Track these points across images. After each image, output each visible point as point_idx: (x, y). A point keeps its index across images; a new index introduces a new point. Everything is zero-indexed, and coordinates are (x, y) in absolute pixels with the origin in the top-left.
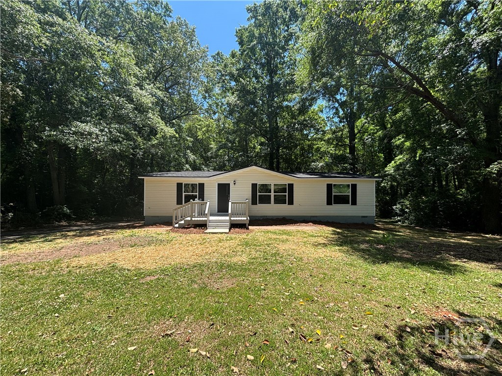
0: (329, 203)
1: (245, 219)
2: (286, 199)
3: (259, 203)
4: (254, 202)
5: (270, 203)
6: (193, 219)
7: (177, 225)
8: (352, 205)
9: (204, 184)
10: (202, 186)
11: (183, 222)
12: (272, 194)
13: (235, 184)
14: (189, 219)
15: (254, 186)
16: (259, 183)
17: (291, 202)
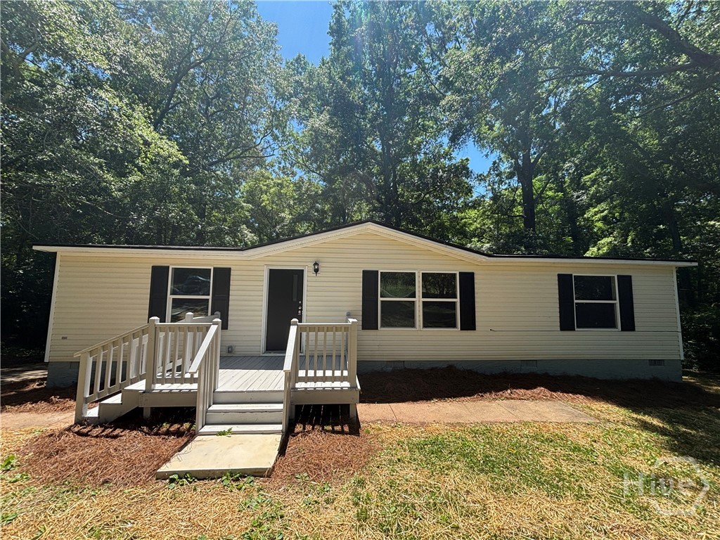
0: (566, 325)
1: (346, 384)
2: (455, 315)
3: (382, 326)
4: (369, 322)
5: (413, 326)
6: (158, 387)
7: (93, 412)
8: (623, 330)
9: (230, 269)
10: (223, 275)
11: (117, 399)
12: (419, 300)
13: (316, 271)
14: (141, 386)
15: (369, 278)
16: (382, 269)
17: (469, 323)
